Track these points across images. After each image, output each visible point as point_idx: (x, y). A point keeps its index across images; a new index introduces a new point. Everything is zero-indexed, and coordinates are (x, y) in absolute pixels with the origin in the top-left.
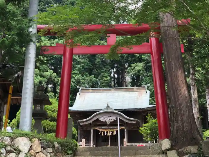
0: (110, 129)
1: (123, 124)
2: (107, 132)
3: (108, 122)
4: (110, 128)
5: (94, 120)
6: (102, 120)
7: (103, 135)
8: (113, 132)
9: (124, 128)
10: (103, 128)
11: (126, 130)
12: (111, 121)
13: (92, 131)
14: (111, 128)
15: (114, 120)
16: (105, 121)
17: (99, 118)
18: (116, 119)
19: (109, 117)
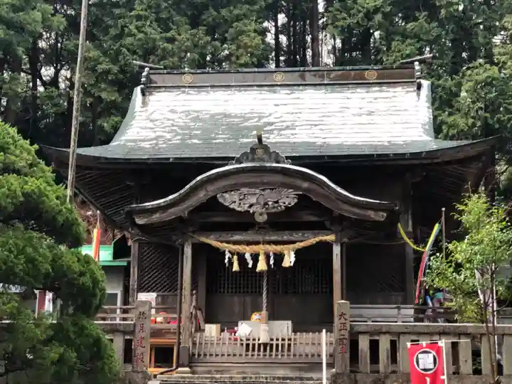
0: (269, 243)
3: (261, 214)
4: (267, 238)
6: (232, 206)
7: (236, 267)
8: (279, 257)
9: (330, 238)
10: (237, 237)
11: (337, 250)
12: (273, 208)
13: (188, 251)
14: (274, 238)
15: (287, 203)
16: (246, 207)
17: (218, 196)
18: (296, 201)
19: (263, 190)
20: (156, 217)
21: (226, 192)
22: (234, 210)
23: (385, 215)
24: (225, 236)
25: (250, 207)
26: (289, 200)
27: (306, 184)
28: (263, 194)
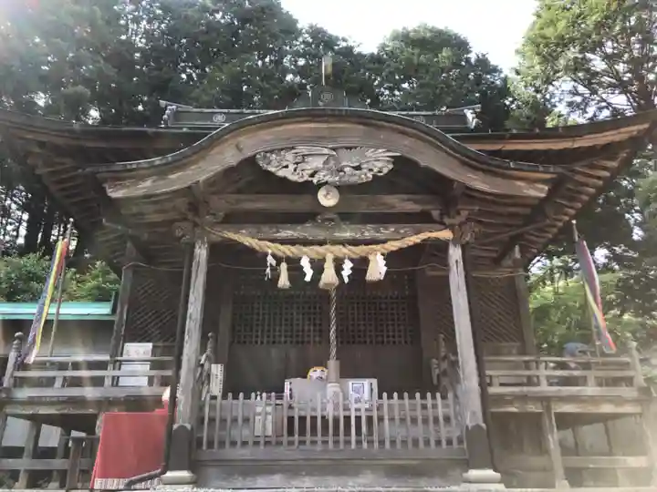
0: (343, 243)
1: (435, 214)
2: (318, 266)
4: (337, 234)
5: (218, 168)
6: (281, 173)
7: (284, 281)
8: (361, 265)
9: (446, 234)
10: (286, 233)
11: (455, 254)
13: (201, 253)
14: (348, 235)
15: (376, 170)
16: (306, 176)
17: (258, 156)
18: (391, 166)
19: (334, 149)
21: (272, 152)
22: (284, 179)
23: (547, 188)
24: (267, 230)
25: (312, 175)
26: (379, 164)
27: (407, 141)
28: (333, 155)
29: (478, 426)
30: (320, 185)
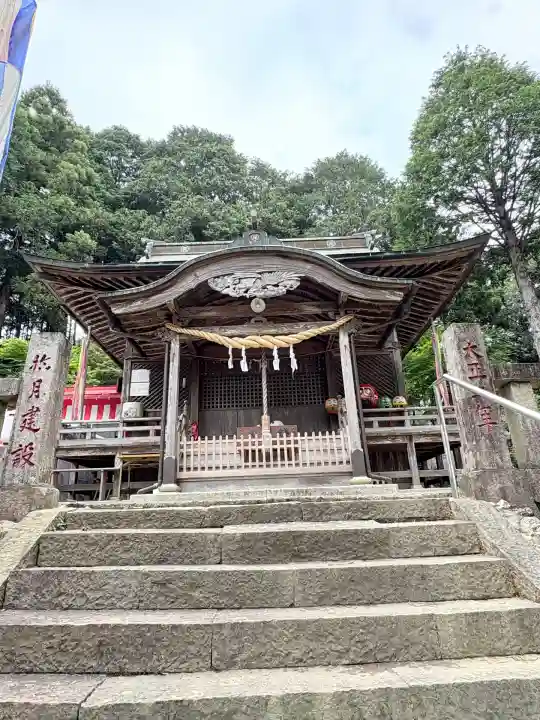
1: (331, 314)
5: (183, 290)
6: (225, 292)
12: (272, 292)
13: (175, 347)
15: (288, 286)
16: (241, 293)
17: (209, 281)
18: (299, 284)
19: (260, 273)
20: (137, 306)
21: (218, 277)
22: (227, 295)
23: (402, 294)
24: (218, 330)
25: (246, 292)
26: (290, 283)
27: (309, 266)
28: (260, 278)
29: (358, 451)
30: (251, 299)
